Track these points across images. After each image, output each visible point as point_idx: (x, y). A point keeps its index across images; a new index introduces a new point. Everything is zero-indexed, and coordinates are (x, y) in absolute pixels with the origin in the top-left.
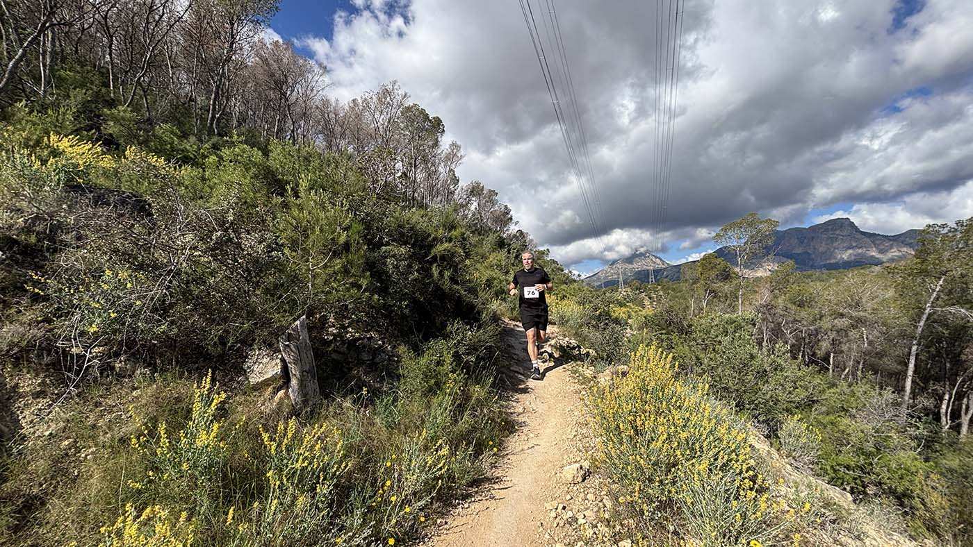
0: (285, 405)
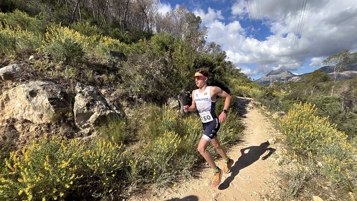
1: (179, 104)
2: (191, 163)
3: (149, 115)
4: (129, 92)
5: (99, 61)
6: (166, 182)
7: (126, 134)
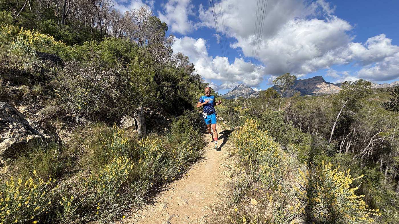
0: (137, 135)
1: (136, 123)
2: (146, 188)
3: (95, 138)
4: (66, 109)
5: (15, 65)
6: (113, 215)
7: (60, 165)
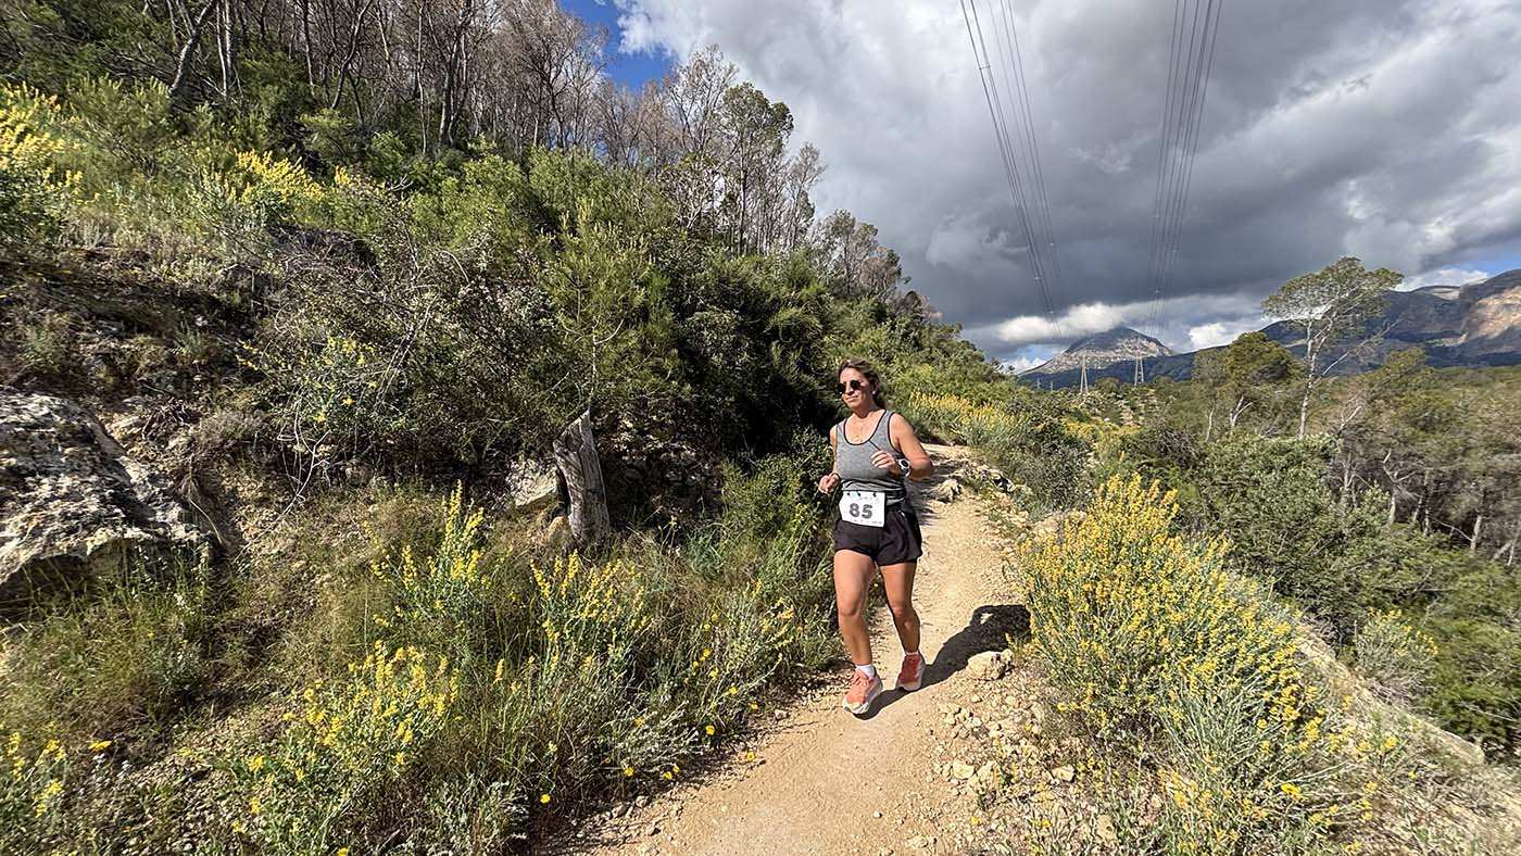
0: (564, 536)
1: (562, 486)
